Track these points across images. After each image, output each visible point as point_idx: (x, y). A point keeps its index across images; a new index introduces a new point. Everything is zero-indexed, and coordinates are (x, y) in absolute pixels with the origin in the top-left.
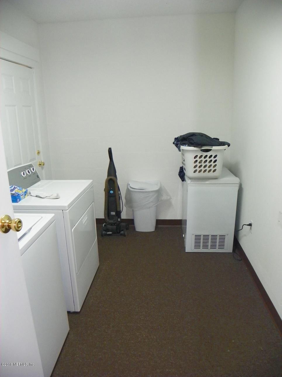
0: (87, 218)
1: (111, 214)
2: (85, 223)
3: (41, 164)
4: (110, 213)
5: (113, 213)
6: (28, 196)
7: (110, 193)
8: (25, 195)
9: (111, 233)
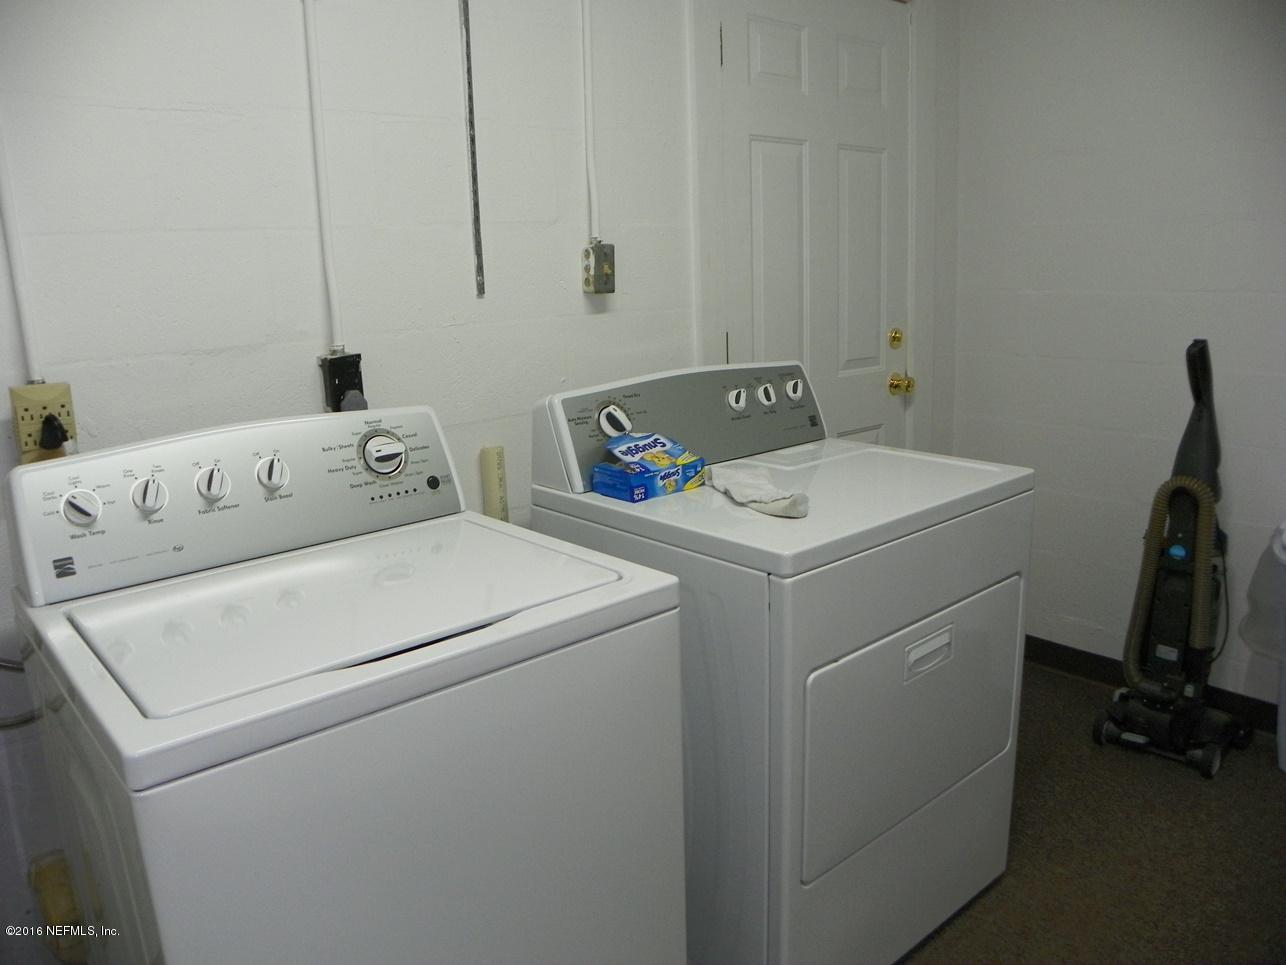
0: (944, 639)
1: (1158, 654)
2: (920, 661)
3: (897, 386)
4: (1154, 651)
5: (1168, 653)
6: (703, 484)
7: (1171, 558)
8: (687, 479)
9: (1140, 739)
